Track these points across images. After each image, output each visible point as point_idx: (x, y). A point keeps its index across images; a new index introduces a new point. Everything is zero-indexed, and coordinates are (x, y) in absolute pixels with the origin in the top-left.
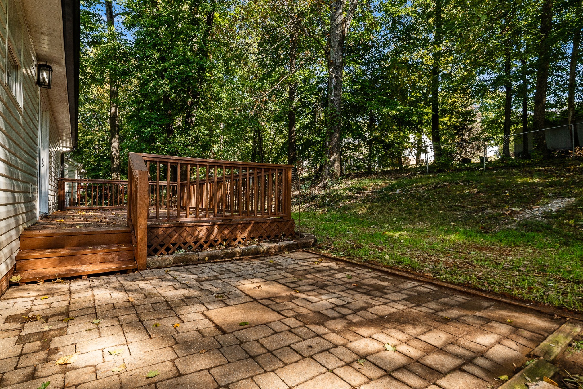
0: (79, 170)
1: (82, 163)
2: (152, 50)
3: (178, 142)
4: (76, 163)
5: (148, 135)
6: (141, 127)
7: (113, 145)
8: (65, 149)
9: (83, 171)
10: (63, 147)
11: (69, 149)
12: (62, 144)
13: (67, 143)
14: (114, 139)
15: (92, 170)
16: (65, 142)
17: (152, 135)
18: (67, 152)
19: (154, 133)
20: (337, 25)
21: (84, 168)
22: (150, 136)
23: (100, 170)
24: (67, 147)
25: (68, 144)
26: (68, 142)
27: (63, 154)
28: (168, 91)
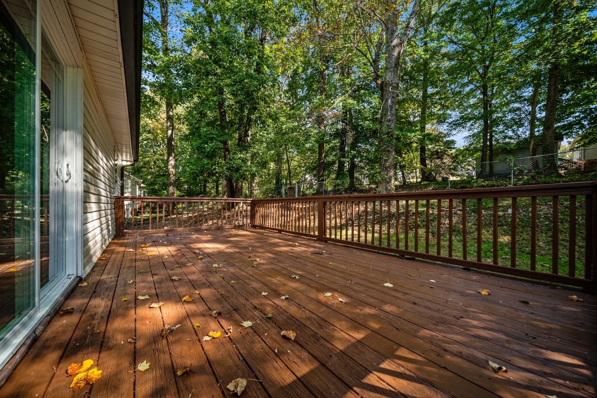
0: (139, 185)
1: (141, 179)
2: (214, 65)
3: (239, 158)
4: (136, 179)
5: (210, 150)
6: (202, 143)
7: (170, 163)
8: (125, 163)
9: (142, 185)
10: (122, 160)
11: (129, 163)
12: (122, 157)
13: (126, 155)
14: (171, 158)
15: (149, 185)
16: (124, 154)
17: (214, 151)
18: (127, 166)
19: (217, 148)
20: (394, 47)
21: (143, 183)
22: (212, 152)
23: (156, 184)
24: (127, 161)
25: (128, 157)
26: (128, 155)
27: (123, 168)
28: (233, 105)
